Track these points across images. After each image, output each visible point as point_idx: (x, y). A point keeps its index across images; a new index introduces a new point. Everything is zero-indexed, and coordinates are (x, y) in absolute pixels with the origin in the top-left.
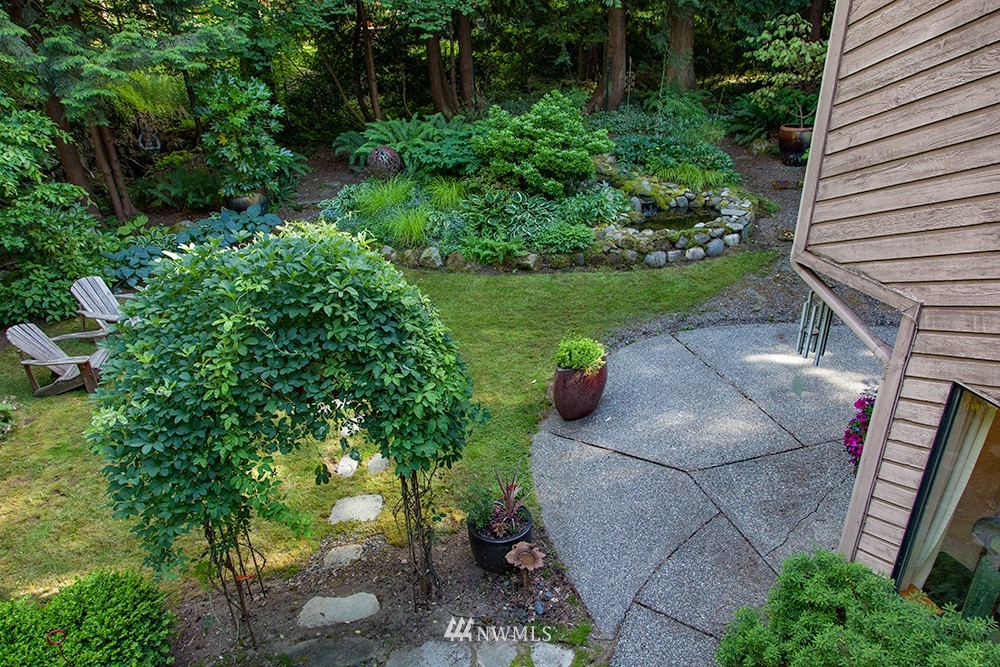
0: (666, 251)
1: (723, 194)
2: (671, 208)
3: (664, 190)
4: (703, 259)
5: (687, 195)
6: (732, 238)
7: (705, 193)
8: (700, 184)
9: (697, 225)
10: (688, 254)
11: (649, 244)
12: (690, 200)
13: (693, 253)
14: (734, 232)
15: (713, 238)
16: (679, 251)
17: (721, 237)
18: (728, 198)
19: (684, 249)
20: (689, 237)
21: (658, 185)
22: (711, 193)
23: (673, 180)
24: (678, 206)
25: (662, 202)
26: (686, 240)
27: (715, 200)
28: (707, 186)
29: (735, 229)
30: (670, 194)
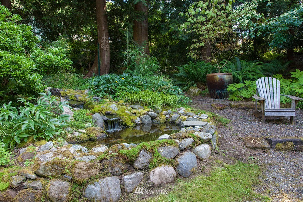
0: (120, 175)
1: (180, 112)
2: (137, 125)
3: (130, 110)
4: (174, 181)
5: (150, 113)
6: (204, 149)
7: (165, 112)
8: (160, 103)
9: (161, 137)
10: (155, 176)
11: (93, 166)
12: (153, 118)
13: (160, 175)
14: (204, 142)
15: (182, 150)
16: (140, 173)
17: (191, 148)
18: (186, 114)
19: (146, 169)
20: (152, 151)
21: (125, 107)
22: (170, 111)
23: (137, 102)
24: (143, 124)
25: (127, 120)
26: (149, 156)
27: (175, 116)
28: (166, 106)
29: (205, 138)
30: (135, 114)
